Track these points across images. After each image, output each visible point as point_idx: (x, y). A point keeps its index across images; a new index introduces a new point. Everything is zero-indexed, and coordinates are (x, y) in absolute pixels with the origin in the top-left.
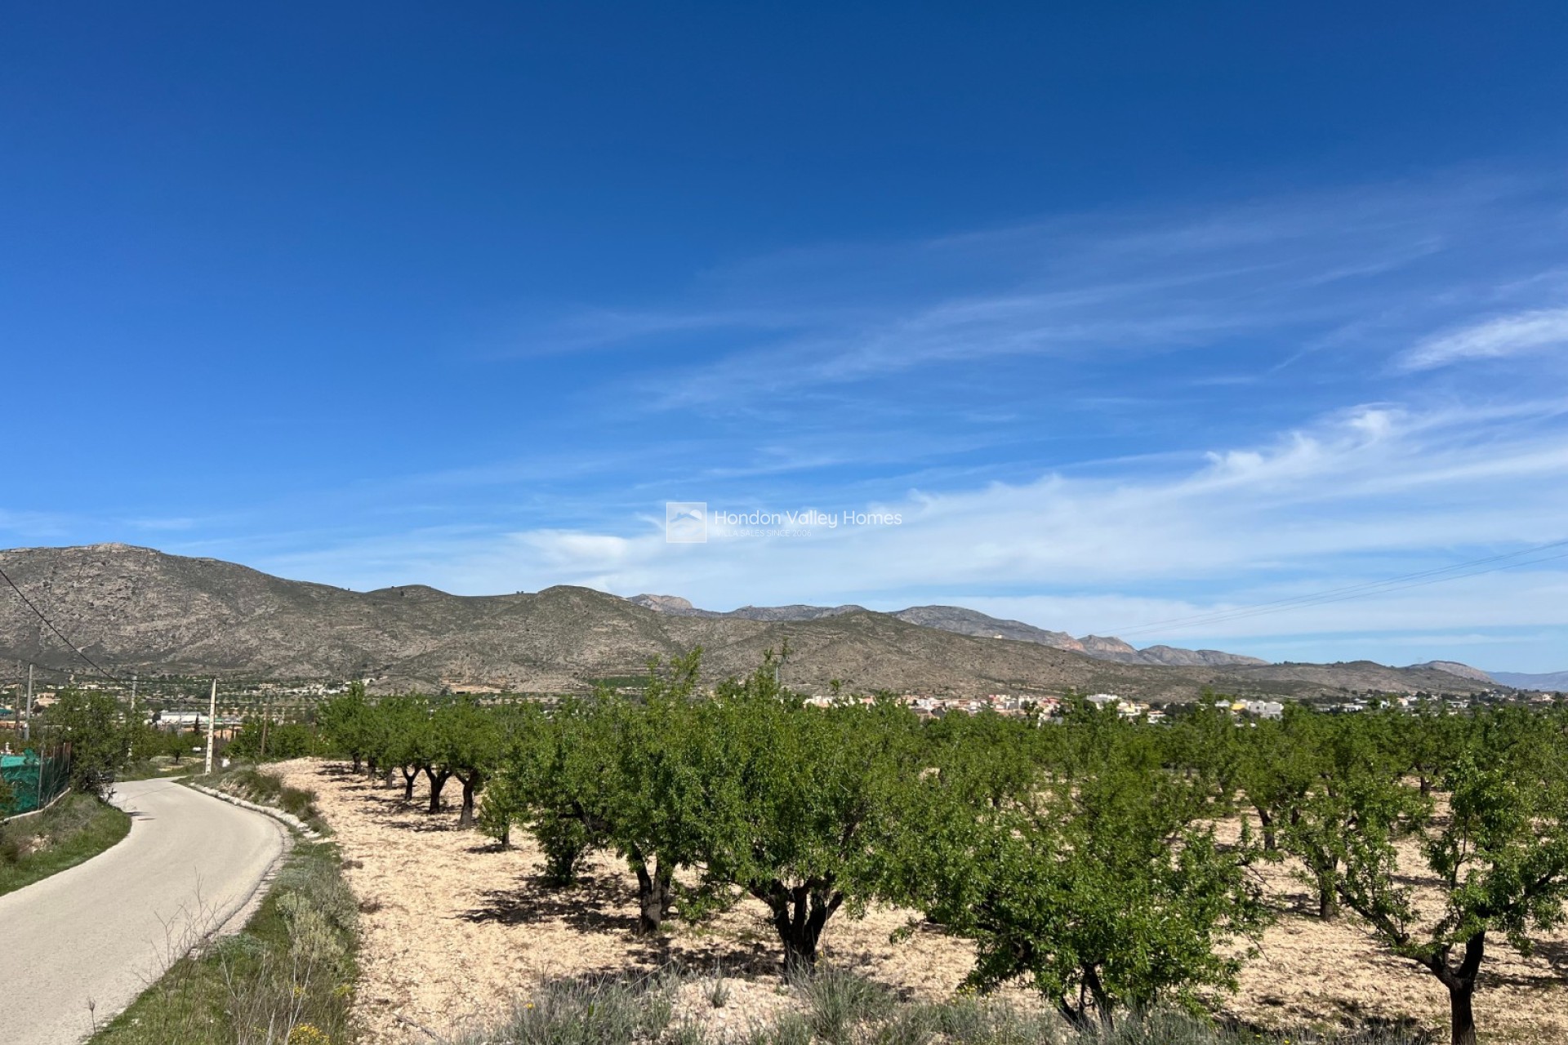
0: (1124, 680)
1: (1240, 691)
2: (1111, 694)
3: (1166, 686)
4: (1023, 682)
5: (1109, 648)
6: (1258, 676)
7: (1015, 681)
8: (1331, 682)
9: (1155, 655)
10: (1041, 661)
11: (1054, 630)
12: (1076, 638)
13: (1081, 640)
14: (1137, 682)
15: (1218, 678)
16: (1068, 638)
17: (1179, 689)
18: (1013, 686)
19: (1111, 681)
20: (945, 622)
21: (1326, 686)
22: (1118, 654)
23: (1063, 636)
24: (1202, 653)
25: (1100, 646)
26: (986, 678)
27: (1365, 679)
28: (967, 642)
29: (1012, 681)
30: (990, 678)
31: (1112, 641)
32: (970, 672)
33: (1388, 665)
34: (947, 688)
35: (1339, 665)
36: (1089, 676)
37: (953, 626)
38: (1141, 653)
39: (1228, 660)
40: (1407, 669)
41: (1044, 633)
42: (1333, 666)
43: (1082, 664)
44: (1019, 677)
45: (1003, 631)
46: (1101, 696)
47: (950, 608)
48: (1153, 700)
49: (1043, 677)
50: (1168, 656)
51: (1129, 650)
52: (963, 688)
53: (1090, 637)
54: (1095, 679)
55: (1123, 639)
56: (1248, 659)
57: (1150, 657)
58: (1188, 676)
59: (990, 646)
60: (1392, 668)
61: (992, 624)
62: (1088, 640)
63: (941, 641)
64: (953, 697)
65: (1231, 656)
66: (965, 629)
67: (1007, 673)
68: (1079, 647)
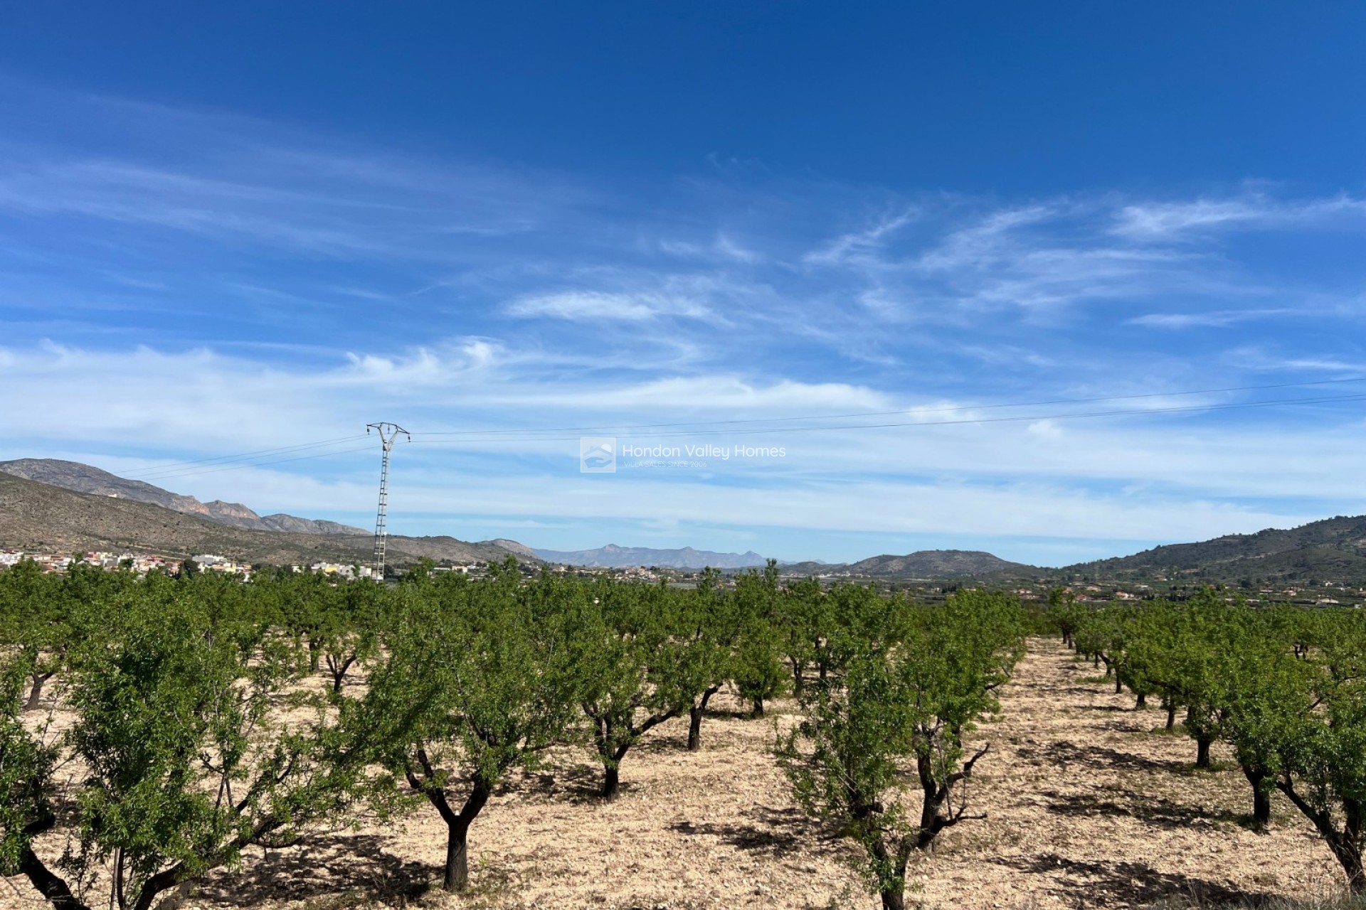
0: (235, 543)
1: (339, 556)
2: (218, 555)
3: (272, 549)
4: (131, 541)
5: (233, 513)
6: (362, 545)
7: (123, 540)
8: (416, 551)
9: (276, 522)
10: (156, 522)
11: (181, 492)
12: (202, 501)
13: (207, 505)
14: (247, 545)
15: (323, 545)
16: (195, 502)
17: (284, 552)
18: (115, 545)
19: (221, 543)
20: (61, 478)
21: (410, 556)
22: (242, 519)
23: (190, 500)
24: (319, 523)
25: (226, 511)
26: (89, 535)
27: (445, 550)
28: (75, 498)
29: (119, 539)
30: (95, 536)
31: (238, 507)
32: (73, 529)
33: (463, 541)
34: (41, 543)
35: (427, 539)
36: (201, 537)
37: (70, 482)
38: (263, 519)
39: (340, 530)
40: (476, 544)
41: (170, 496)
42: (422, 539)
43: (197, 527)
44: (127, 536)
45: (127, 490)
46: (207, 556)
47: (70, 463)
48: (257, 561)
49: (153, 536)
50: (288, 523)
51: (252, 517)
52: (61, 544)
53: (217, 502)
54: (207, 541)
55: (248, 506)
56: (357, 530)
57: (271, 523)
58: (297, 542)
59: (100, 504)
60: (466, 543)
61: (116, 482)
62: (215, 505)
63: (44, 495)
64: (46, 553)
65: (343, 527)
66: (83, 486)
67: (114, 531)
68: (204, 511)
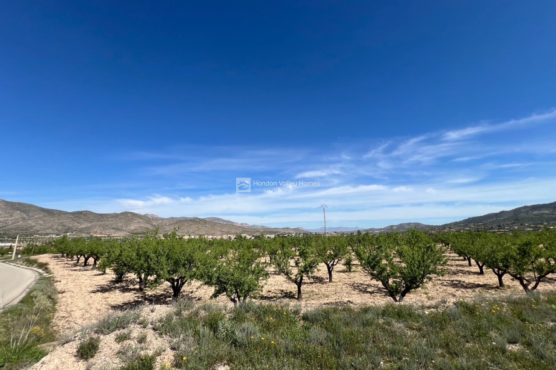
0: (248, 231)
1: (268, 233)
2: (245, 234)
3: (255, 232)
4: (229, 232)
6: (271, 230)
8: (282, 231)
9: (253, 227)
10: (233, 228)
11: (236, 222)
12: (240, 223)
14: (250, 232)
15: (264, 231)
16: (238, 224)
17: (257, 233)
18: (228, 233)
19: (245, 232)
20: (214, 221)
22: (247, 226)
24: (262, 226)
25: (244, 225)
27: (288, 230)
30: (223, 232)
31: (246, 224)
32: (219, 230)
33: (291, 228)
35: (284, 228)
36: (241, 231)
37: (216, 221)
38: (251, 226)
39: (266, 228)
40: (294, 229)
41: (233, 223)
46: (243, 234)
47: (216, 218)
48: (253, 235)
49: (233, 231)
50: (256, 227)
51: (249, 226)
52: (217, 234)
53: (242, 223)
54: (243, 231)
55: (248, 224)
56: (269, 227)
58: (259, 231)
61: (224, 221)
64: (215, 235)
66: (219, 222)
67: (226, 230)
68: (240, 225)
